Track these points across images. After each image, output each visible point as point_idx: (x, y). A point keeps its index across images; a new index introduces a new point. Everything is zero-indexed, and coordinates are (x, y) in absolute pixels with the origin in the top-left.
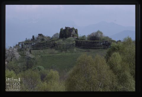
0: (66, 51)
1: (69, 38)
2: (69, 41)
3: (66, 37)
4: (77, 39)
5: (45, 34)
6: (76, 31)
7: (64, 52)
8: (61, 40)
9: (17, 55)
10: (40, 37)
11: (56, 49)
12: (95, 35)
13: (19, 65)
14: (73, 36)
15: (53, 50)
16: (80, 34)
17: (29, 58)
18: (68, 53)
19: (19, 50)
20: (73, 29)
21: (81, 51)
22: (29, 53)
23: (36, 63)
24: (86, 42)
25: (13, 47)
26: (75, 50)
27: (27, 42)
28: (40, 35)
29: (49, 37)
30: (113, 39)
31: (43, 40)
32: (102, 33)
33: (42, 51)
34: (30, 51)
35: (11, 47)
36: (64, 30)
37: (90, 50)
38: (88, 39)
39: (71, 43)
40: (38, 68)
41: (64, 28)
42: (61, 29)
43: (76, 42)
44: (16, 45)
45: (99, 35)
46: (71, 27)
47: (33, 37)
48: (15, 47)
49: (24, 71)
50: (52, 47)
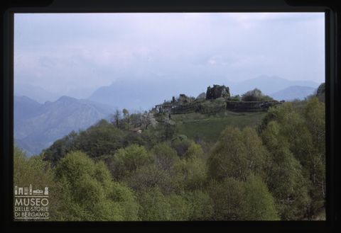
0: (214, 115)
1: (218, 99)
2: (219, 102)
3: (215, 98)
4: (229, 99)
5: (188, 95)
6: (227, 90)
7: (212, 116)
8: (208, 102)
9: (154, 122)
10: (182, 99)
11: (202, 114)
12: (251, 95)
13: (157, 133)
14: (224, 96)
15: (199, 114)
16: (233, 93)
17: (168, 125)
18: (217, 118)
19: (157, 115)
20: (223, 87)
21: (233, 115)
22: (168, 119)
23: (177, 132)
24: (241, 103)
25: (148, 112)
26: (226, 114)
27: (166, 105)
28: (182, 96)
29: (193, 98)
30: (275, 99)
31: (186, 101)
32: (260, 92)
33: (184, 116)
34: (170, 117)
35: (146, 112)
36: (212, 89)
37: (245, 113)
38: (243, 100)
39: (221, 105)
40: (180, 137)
41: (212, 86)
42: (209, 88)
43: (228, 103)
44: (153, 109)
45: (257, 94)
46: (221, 85)
47: (173, 98)
48: (151, 112)
49: (162, 141)
50: (197, 111)
